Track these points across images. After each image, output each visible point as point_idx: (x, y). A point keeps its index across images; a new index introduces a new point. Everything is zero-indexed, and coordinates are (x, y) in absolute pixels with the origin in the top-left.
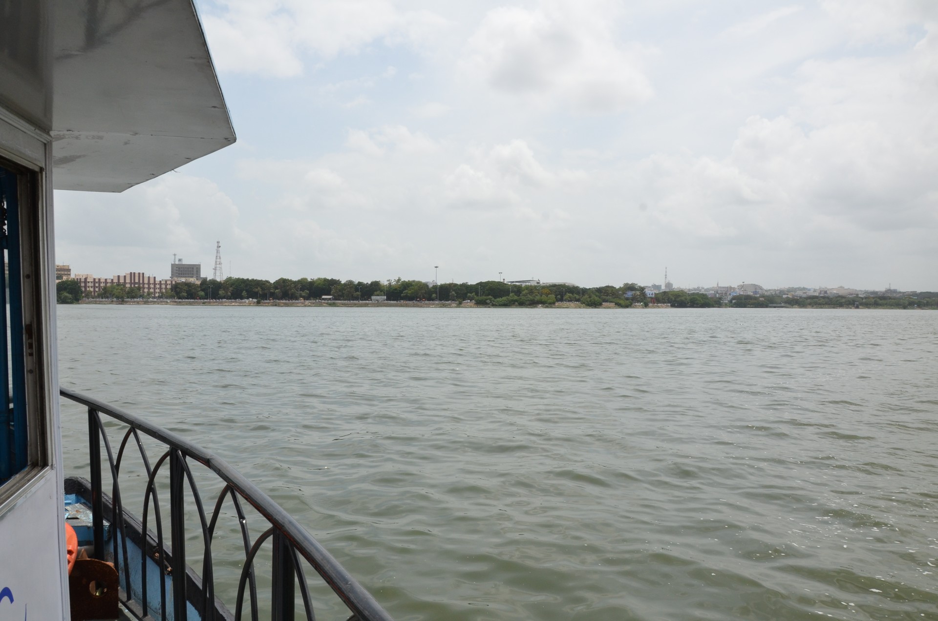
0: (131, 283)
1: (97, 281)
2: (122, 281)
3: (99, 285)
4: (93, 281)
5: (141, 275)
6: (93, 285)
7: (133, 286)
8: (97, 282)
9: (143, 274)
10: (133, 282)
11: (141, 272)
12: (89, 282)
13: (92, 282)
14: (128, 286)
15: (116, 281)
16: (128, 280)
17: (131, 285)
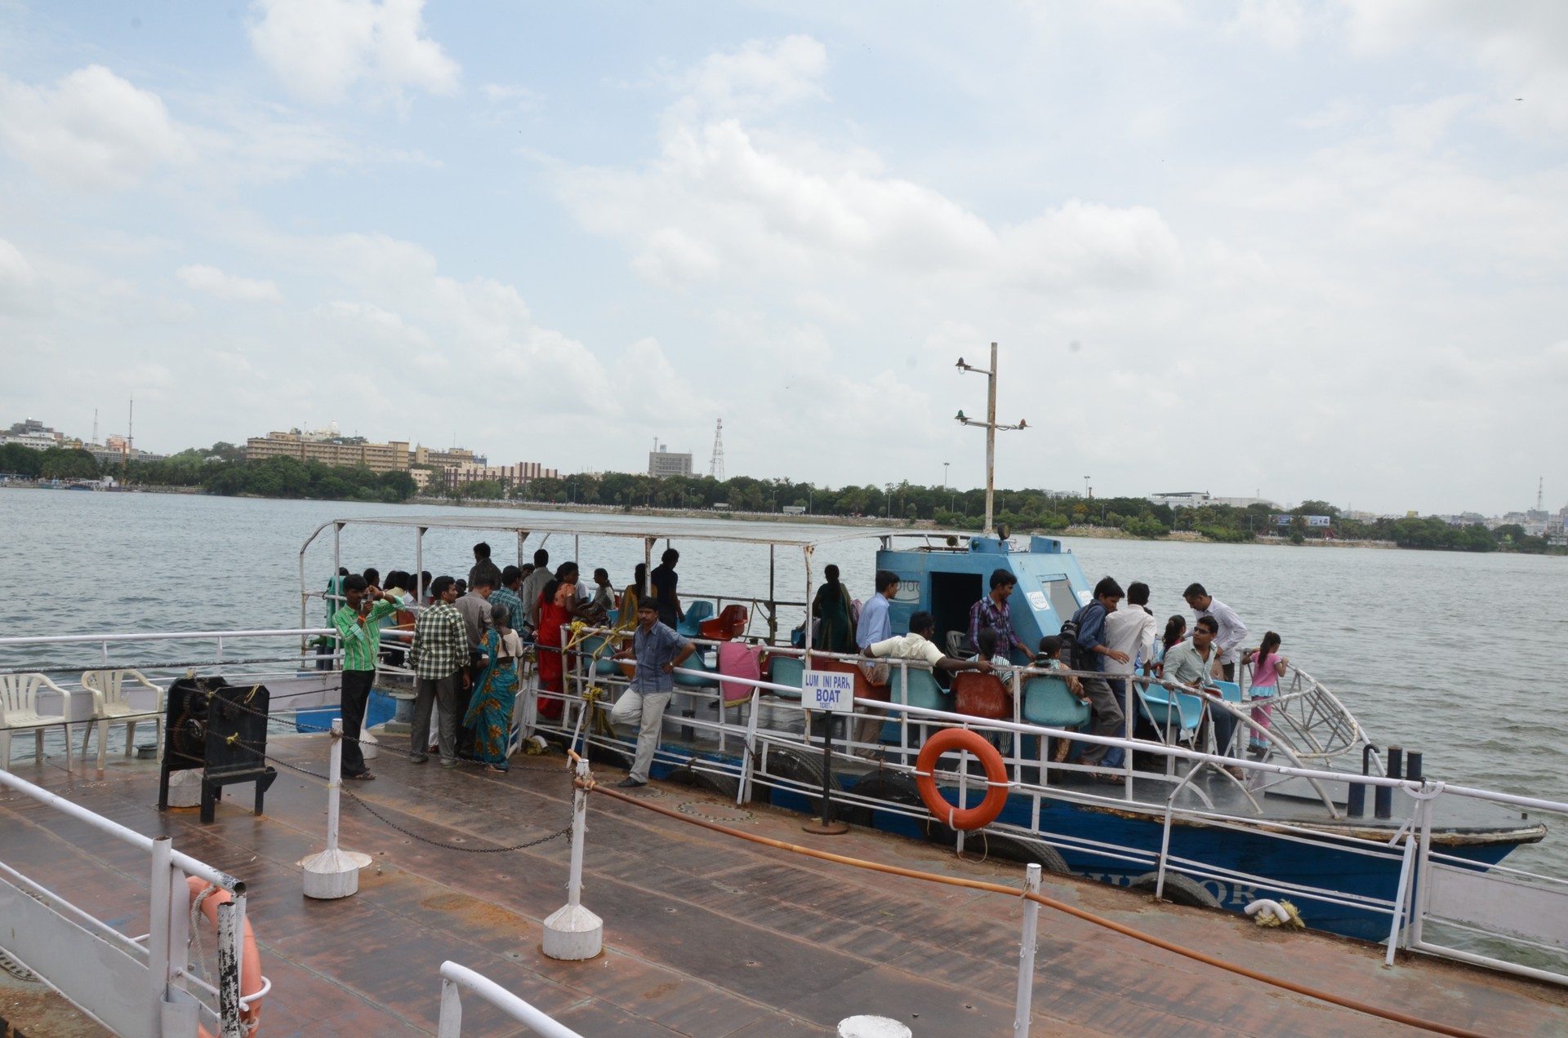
0: (520, 478)
1: (472, 472)
2: (507, 474)
3: (475, 479)
4: (465, 473)
5: (536, 467)
6: (465, 478)
7: (523, 482)
8: (472, 475)
9: (539, 465)
10: (523, 476)
11: (536, 462)
12: (460, 475)
13: (464, 475)
14: (516, 481)
15: (499, 474)
16: (516, 474)
17: (521, 481)
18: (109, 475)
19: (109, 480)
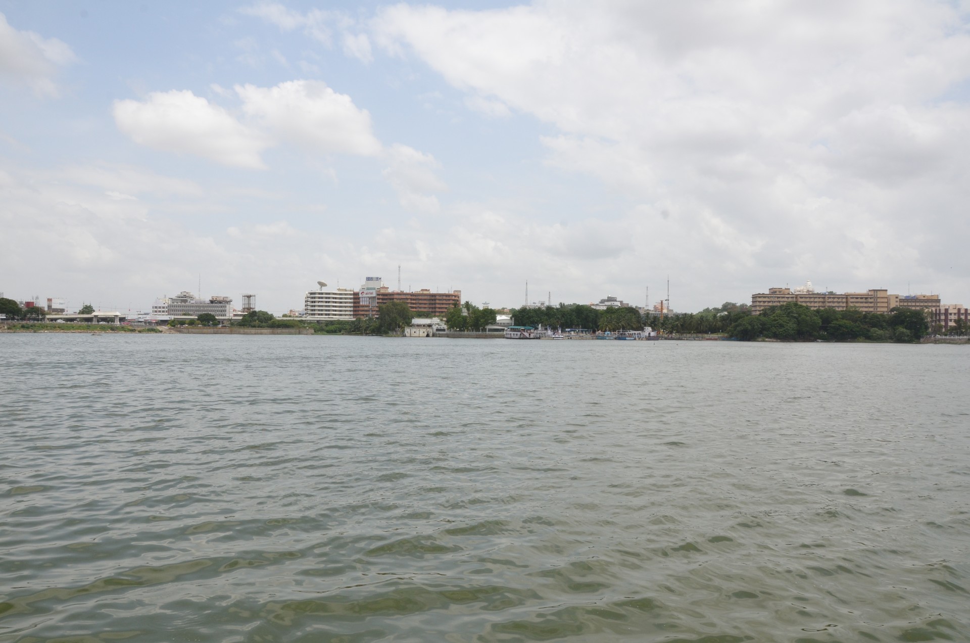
18: (650, 326)
19: (648, 330)
